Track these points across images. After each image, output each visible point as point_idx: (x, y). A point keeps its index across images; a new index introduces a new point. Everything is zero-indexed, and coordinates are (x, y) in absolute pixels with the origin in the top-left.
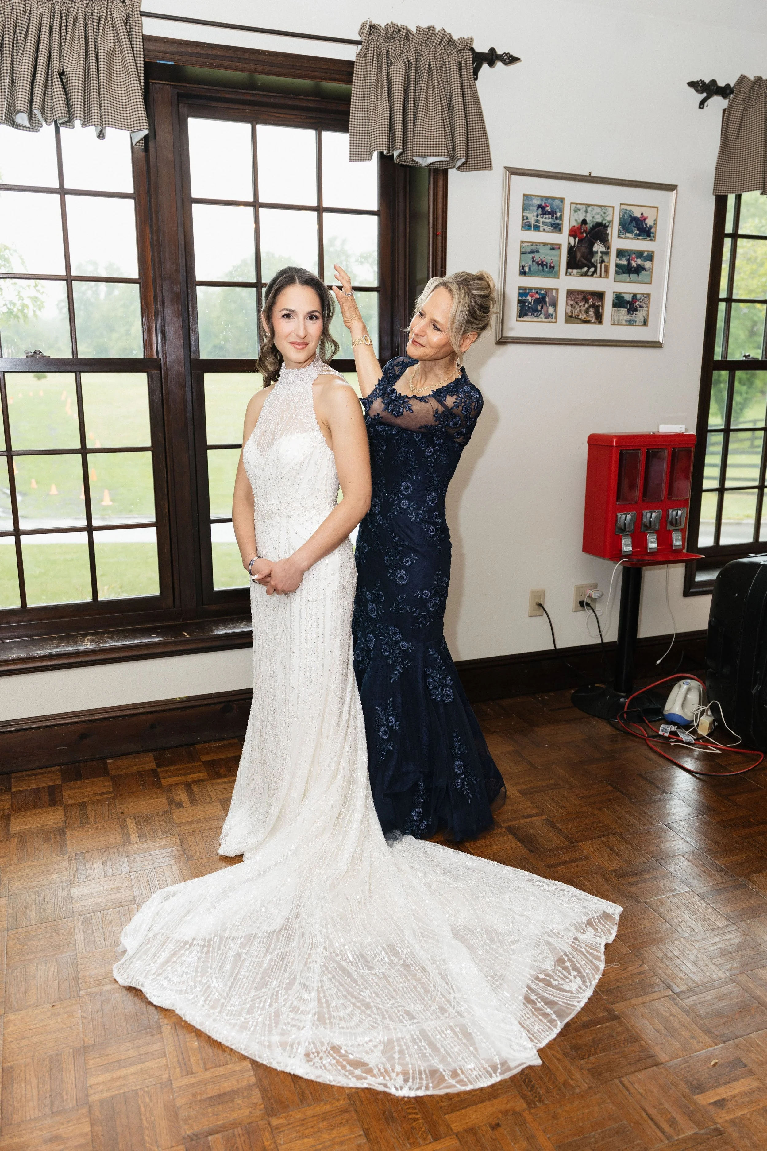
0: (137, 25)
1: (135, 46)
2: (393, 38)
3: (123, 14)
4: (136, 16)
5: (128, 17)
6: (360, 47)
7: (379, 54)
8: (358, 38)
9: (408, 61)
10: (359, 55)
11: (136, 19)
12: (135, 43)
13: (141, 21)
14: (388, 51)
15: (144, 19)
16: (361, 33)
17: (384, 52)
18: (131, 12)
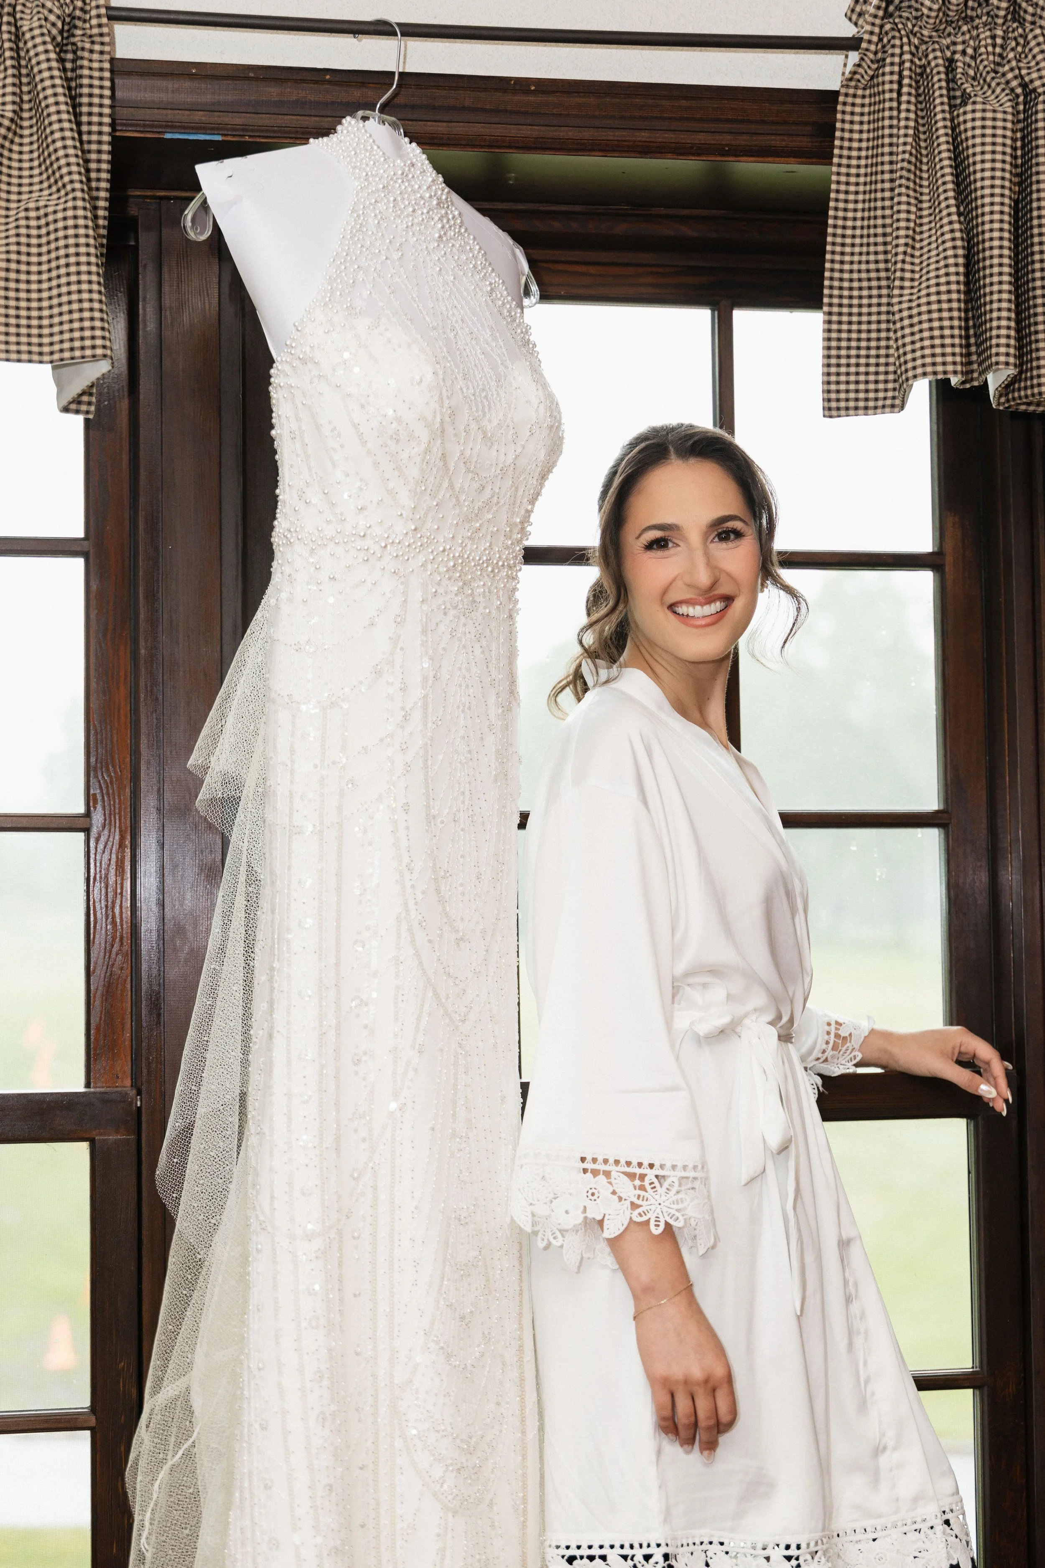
0: (97, 47)
1: (85, 109)
2: (968, 20)
3: (52, 18)
4: (94, 22)
5: (69, 25)
6: (854, 57)
7: (922, 75)
8: (848, 31)
9: (1024, 86)
10: (851, 79)
11: (95, 31)
12: (85, 100)
13: (111, 34)
14: (951, 61)
15: (122, 30)
16: (854, 15)
17: (937, 63)
18: (78, 13)
